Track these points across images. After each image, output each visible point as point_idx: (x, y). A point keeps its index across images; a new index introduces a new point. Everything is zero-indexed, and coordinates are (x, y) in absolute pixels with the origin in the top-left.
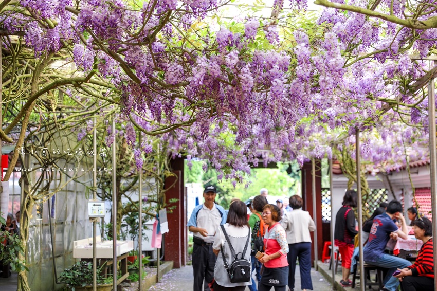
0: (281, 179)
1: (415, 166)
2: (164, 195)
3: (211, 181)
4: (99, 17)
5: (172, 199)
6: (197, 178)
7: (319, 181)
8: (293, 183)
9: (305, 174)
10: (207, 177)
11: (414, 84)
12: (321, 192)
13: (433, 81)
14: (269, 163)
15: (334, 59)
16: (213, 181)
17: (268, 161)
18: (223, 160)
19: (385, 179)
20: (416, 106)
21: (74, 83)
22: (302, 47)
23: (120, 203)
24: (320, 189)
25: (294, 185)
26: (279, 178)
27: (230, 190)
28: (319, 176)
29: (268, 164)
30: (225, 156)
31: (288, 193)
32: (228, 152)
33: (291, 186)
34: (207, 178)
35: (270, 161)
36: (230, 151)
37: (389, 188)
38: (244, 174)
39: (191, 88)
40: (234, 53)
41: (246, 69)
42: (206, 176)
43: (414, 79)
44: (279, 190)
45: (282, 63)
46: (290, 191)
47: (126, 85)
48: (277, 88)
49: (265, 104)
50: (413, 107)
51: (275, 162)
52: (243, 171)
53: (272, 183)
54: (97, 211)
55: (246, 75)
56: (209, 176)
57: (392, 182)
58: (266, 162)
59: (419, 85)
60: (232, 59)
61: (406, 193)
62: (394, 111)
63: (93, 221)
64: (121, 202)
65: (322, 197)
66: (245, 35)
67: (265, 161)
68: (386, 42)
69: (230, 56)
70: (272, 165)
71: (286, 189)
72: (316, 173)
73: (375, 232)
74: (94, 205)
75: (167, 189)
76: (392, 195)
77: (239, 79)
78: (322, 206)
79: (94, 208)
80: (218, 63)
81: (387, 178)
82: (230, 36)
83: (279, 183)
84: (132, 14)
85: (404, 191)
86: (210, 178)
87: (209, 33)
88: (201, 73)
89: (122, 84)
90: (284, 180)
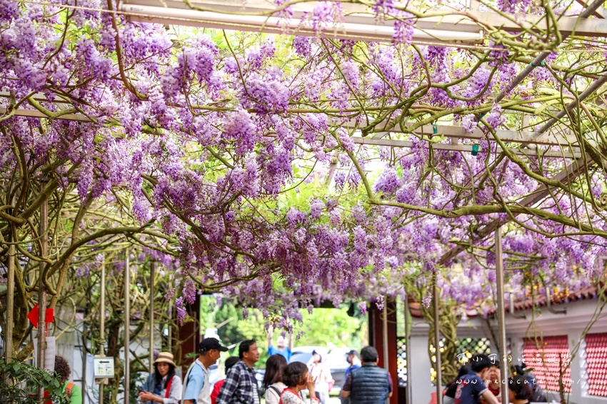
0: (339, 320)
1: (521, 308)
2: (181, 348)
3: (228, 324)
4: (178, 190)
5: (190, 354)
6: (206, 319)
7: (393, 327)
8: (358, 327)
9: (374, 316)
10: (222, 317)
11: (483, 229)
12: (396, 342)
13: (500, 229)
14: (322, 301)
15: (385, 240)
16: (231, 324)
17: (321, 299)
18: (270, 306)
19: (485, 324)
20: (491, 249)
21: (126, 233)
22: (359, 228)
23: (117, 359)
24: (394, 338)
25: (359, 330)
26: (335, 318)
27: (258, 338)
28: (393, 322)
29: (321, 303)
30: (273, 300)
31: (350, 343)
32: (276, 296)
33: (354, 331)
34: (222, 320)
35: (324, 298)
36: (278, 294)
37: (491, 337)
38: (295, 323)
39: (258, 251)
40: (302, 230)
41: (312, 243)
42: (220, 316)
43: (482, 224)
44: (336, 337)
45: (342, 240)
46: (352, 340)
47: (191, 242)
48: (339, 260)
49: (326, 266)
50: (488, 250)
51: (331, 300)
52: (294, 319)
53: (325, 326)
54: (104, 370)
55: (312, 248)
56: (225, 315)
57: (494, 329)
58: (319, 300)
59: (487, 232)
60: (300, 235)
61: (514, 345)
62: (468, 252)
63: (100, 382)
64: (119, 358)
65: (397, 350)
66: (310, 214)
67: (317, 299)
68: (443, 200)
69: (299, 233)
70: (327, 304)
71: (346, 335)
72: (389, 318)
73: (460, 396)
74: (101, 362)
75: (185, 340)
76: (495, 347)
77: (306, 251)
78: (398, 363)
79: (101, 366)
80: (288, 237)
81: (488, 324)
82: (298, 215)
83: (336, 327)
84: (209, 189)
85: (513, 341)
86: (226, 319)
87: (277, 206)
88: (274, 246)
89: (186, 242)
90: (343, 322)
